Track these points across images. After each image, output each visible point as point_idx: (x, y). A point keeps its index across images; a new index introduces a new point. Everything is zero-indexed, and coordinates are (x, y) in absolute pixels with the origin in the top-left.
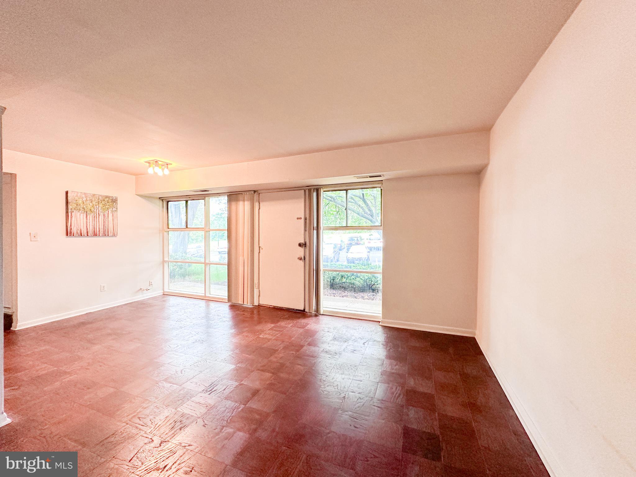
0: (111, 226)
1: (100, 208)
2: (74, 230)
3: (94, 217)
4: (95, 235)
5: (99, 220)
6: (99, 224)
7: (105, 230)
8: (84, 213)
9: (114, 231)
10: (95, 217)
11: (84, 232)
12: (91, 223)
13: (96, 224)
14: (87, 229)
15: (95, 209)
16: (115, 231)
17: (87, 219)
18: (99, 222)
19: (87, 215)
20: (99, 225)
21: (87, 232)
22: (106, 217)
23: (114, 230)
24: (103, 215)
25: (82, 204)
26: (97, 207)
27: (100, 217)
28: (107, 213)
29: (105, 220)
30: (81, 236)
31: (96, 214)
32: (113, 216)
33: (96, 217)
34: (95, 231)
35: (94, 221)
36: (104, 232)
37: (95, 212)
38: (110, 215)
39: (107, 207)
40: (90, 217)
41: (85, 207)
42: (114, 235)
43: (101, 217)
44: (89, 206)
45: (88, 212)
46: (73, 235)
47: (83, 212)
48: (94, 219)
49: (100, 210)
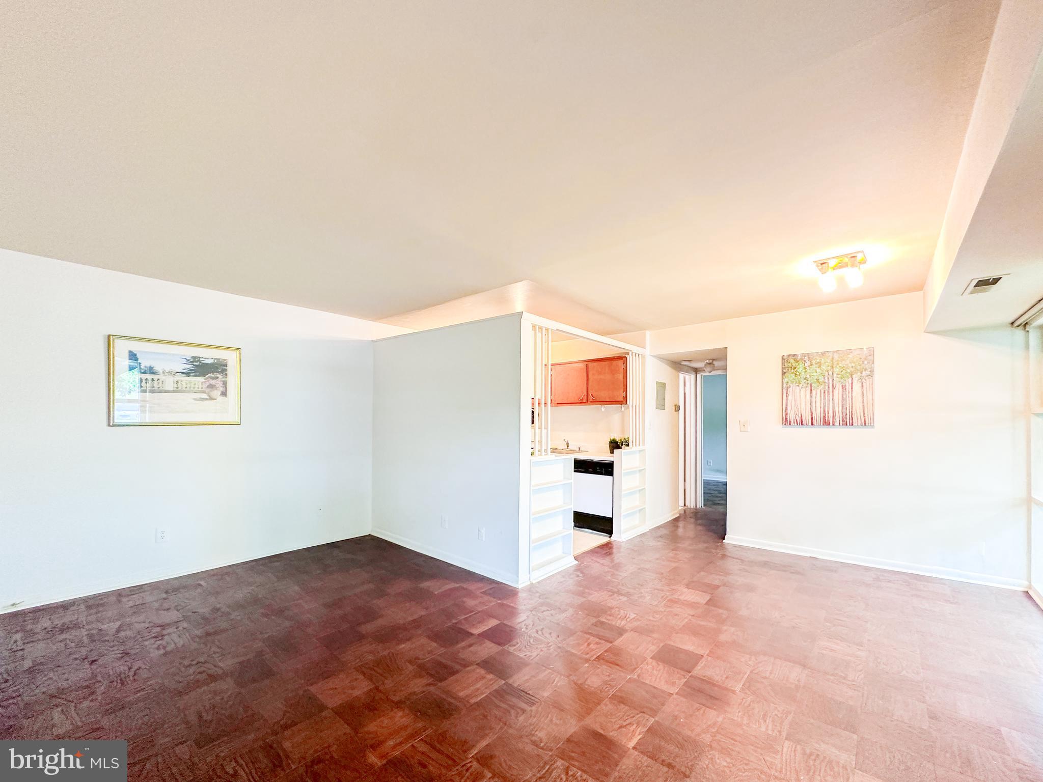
0: (858, 405)
1: (835, 375)
2: (792, 416)
3: (824, 393)
4: (826, 423)
5: (833, 396)
6: (833, 403)
7: (844, 415)
8: (807, 387)
9: (864, 417)
10: (826, 392)
11: (807, 418)
12: (818, 404)
13: (829, 404)
14: (812, 413)
15: (826, 378)
16: (866, 415)
17: (811, 397)
18: (833, 400)
19: (811, 390)
20: (833, 406)
21: (812, 419)
22: (847, 390)
23: (864, 414)
24: (841, 388)
25: (803, 373)
26: (830, 373)
27: (836, 391)
28: (850, 382)
29: (844, 397)
30: (802, 425)
31: (827, 387)
32: (863, 386)
33: (828, 392)
34: (827, 417)
35: (824, 399)
36: (842, 417)
37: (825, 383)
38: (857, 387)
39: (848, 371)
40: (817, 392)
41: (808, 376)
42: (865, 424)
43: (838, 392)
44: (815, 374)
45: (813, 385)
46: (790, 424)
47: (805, 385)
48: (824, 396)
49: (834, 379)
